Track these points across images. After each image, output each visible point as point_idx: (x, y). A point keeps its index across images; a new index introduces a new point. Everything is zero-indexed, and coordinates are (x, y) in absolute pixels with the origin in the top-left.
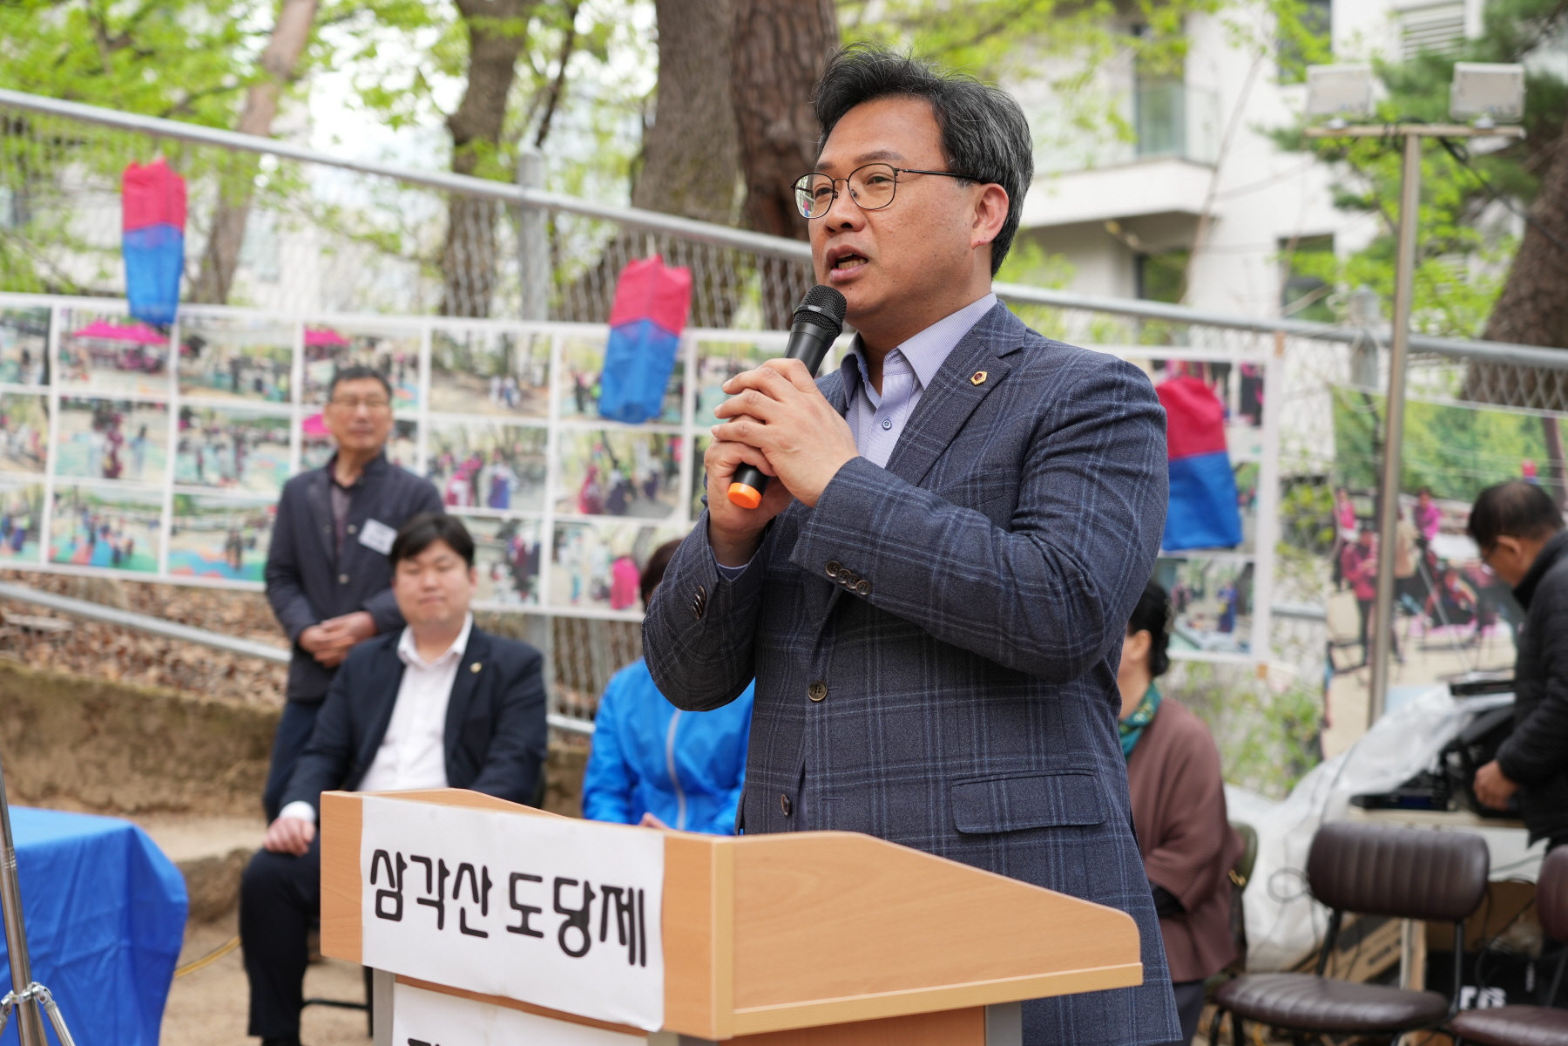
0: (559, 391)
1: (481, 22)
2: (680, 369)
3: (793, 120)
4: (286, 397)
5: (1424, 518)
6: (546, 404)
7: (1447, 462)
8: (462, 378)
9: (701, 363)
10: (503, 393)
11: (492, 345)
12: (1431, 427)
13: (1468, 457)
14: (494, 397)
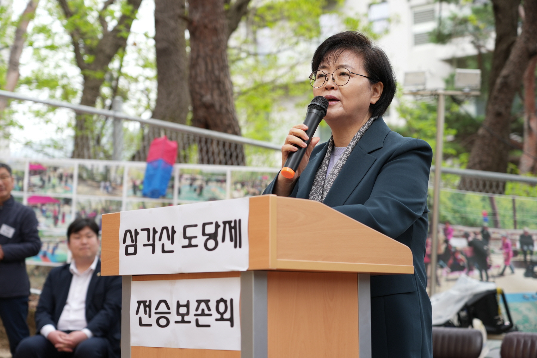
0: (127, 187)
1: (88, 72)
2: (173, 179)
3: (212, 95)
4: (21, 189)
5: (447, 232)
6: (122, 192)
7: (455, 211)
8: (90, 182)
9: (181, 176)
10: (106, 188)
11: (101, 169)
12: (449, 199)
13: (463, 210)
14: (102, 189)
